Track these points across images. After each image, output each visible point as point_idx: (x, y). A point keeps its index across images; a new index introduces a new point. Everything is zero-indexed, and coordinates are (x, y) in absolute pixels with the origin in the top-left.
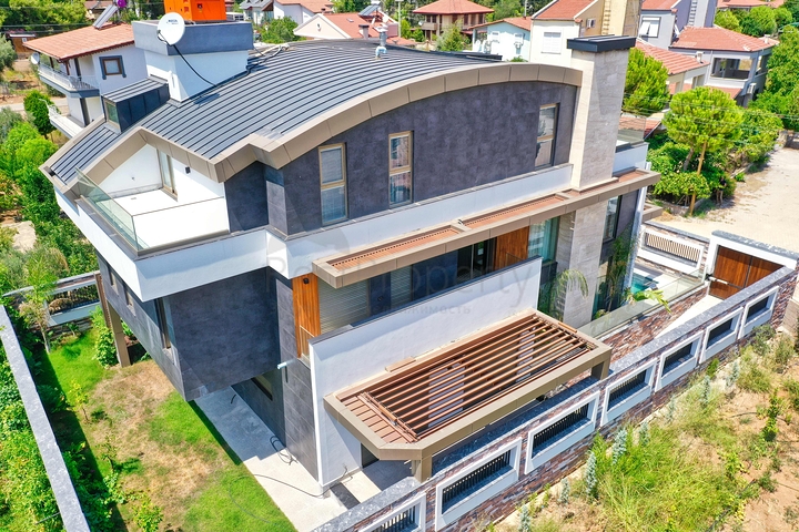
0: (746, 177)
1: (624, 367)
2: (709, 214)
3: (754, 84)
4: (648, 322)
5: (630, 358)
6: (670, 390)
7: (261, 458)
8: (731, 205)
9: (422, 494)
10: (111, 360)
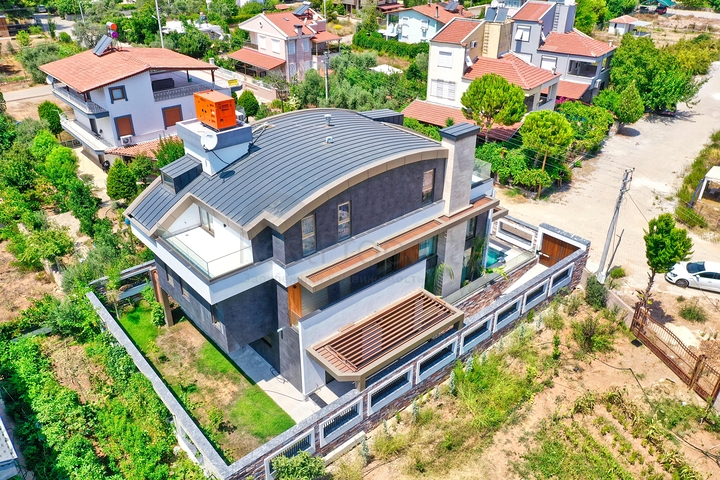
0: (583, 163)
1: (473, 322)
2: (551, 197)
3: (599, 80)
4: (497, 285)
5: (477, 316)
6: (503, 332)
7: (267, 381)
8: (568, 189)
9: (361, 397)
10: (162, 322)
